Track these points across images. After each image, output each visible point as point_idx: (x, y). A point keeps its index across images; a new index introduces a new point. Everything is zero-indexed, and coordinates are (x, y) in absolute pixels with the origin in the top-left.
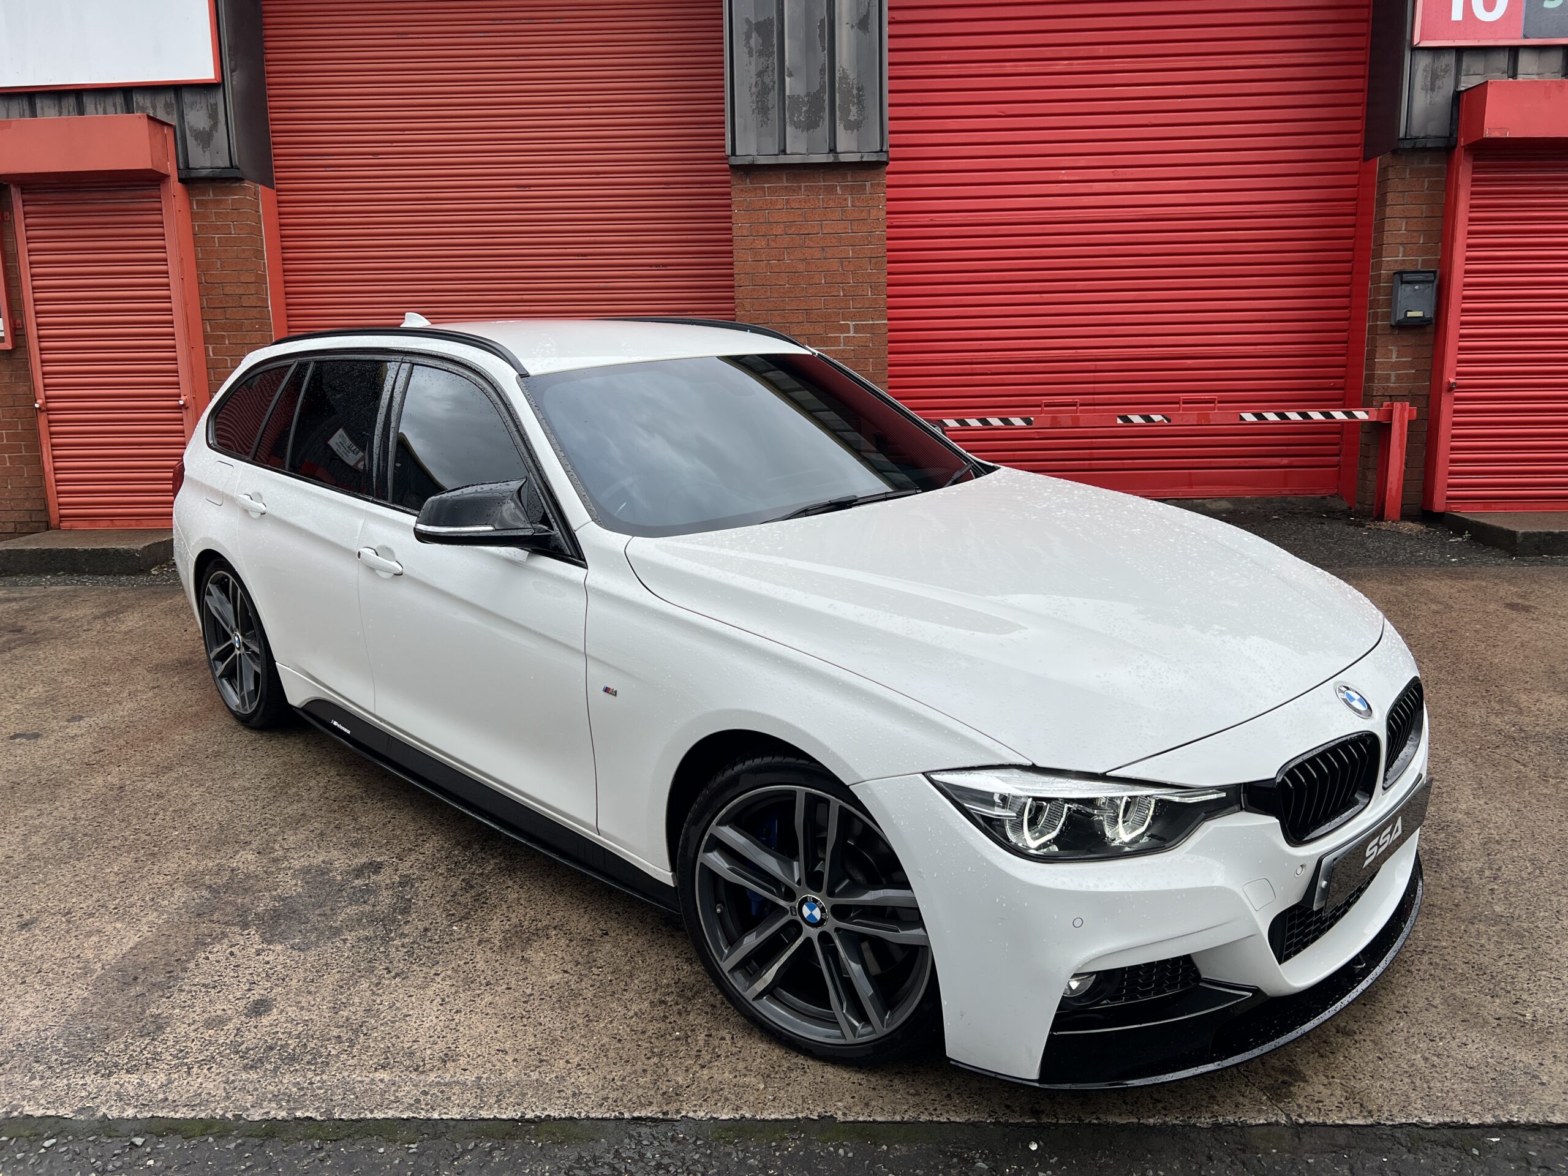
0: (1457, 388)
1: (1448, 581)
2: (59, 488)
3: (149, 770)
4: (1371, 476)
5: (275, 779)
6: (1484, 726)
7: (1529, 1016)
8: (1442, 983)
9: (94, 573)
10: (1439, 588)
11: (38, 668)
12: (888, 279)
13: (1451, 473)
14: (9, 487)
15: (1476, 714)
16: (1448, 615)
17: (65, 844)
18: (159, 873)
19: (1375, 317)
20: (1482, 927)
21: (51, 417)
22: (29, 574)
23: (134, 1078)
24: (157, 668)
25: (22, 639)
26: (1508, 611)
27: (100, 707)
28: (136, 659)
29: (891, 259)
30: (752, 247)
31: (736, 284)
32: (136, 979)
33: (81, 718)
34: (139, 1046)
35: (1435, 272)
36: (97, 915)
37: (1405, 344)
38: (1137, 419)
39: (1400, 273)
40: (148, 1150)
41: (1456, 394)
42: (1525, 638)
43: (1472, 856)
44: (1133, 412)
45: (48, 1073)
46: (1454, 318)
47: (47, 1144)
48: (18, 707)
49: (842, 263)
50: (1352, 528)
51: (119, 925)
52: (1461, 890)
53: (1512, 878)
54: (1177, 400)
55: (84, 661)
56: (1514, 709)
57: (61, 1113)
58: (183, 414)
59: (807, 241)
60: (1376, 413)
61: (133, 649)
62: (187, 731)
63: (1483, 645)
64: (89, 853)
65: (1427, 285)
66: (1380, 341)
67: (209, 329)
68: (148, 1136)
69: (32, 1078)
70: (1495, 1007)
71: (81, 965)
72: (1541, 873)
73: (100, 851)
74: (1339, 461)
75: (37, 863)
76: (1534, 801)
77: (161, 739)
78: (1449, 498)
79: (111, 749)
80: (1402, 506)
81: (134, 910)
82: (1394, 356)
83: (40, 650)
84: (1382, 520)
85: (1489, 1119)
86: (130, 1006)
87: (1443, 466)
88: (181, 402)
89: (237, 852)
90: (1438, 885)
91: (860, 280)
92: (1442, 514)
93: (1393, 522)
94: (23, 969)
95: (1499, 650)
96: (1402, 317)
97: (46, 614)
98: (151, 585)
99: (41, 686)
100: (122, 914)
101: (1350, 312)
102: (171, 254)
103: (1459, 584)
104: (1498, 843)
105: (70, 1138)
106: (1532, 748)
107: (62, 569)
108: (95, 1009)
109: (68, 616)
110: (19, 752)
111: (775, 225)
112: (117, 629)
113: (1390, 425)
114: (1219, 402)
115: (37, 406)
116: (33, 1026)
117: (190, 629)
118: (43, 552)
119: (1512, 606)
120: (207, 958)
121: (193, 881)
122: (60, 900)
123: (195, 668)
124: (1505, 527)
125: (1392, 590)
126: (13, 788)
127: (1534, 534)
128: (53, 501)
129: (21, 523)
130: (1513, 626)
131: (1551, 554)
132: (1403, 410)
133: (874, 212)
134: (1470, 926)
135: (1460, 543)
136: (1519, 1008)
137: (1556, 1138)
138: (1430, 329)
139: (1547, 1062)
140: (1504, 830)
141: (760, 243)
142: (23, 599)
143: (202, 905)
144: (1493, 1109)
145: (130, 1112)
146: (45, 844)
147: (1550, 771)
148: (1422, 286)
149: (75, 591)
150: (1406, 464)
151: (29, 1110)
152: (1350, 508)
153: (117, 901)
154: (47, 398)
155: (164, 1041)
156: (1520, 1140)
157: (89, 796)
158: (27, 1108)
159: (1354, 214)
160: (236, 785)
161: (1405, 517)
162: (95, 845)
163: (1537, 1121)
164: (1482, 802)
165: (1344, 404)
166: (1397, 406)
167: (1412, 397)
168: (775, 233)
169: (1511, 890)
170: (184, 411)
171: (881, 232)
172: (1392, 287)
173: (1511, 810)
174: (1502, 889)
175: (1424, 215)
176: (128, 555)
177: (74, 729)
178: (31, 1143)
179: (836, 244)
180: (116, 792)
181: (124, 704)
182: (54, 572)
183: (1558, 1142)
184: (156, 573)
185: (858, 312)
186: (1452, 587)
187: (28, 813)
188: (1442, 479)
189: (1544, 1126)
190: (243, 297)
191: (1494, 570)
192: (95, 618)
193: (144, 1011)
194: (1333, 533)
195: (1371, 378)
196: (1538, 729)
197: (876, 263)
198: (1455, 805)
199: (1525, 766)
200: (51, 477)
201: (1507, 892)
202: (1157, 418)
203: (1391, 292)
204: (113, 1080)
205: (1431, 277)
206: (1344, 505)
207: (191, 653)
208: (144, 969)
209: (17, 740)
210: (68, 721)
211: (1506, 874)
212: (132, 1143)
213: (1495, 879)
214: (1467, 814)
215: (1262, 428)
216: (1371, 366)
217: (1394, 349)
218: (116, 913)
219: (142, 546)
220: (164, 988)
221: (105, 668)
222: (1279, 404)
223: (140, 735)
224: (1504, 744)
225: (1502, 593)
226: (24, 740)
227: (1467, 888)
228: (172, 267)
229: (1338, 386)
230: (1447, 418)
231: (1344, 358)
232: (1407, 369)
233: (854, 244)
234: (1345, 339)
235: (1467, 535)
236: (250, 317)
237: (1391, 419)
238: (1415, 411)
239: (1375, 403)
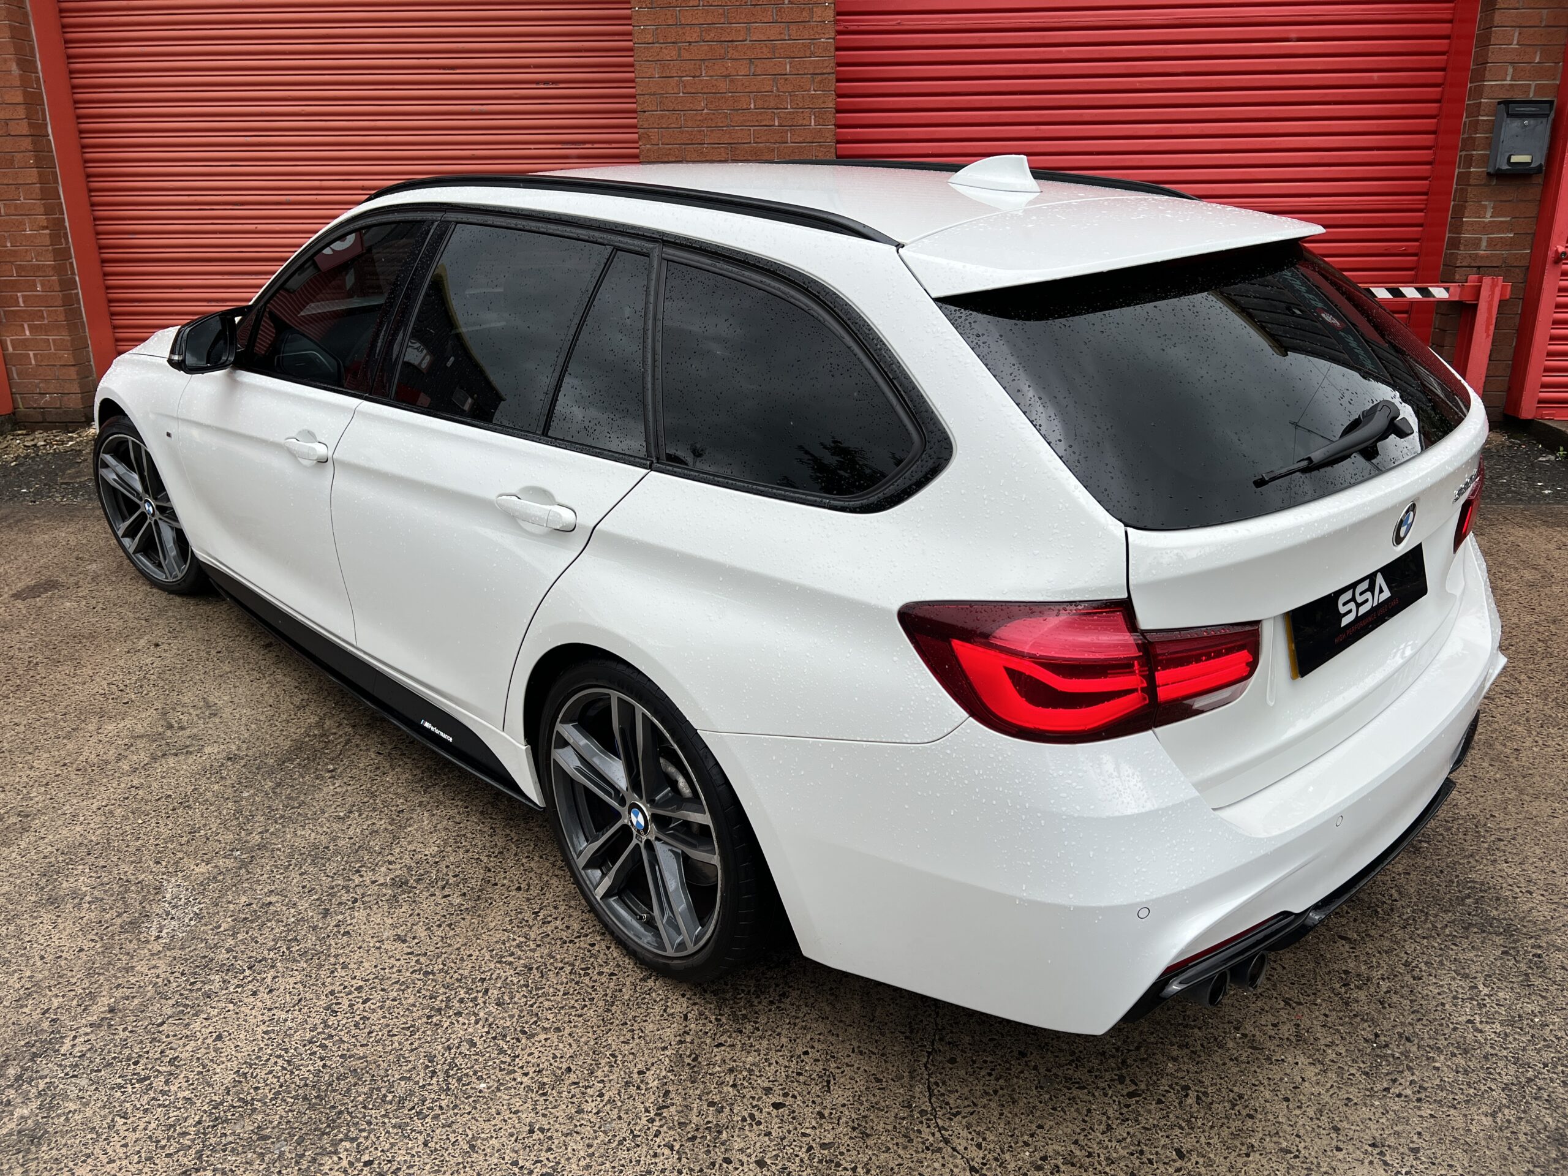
0: (1565, 259)
1: (1543, 529)
10: (1532, 541)
12: (838, 104)
13: (1548, 370)
19: (1469, 161)
29: (841, 76)
31: (639, 108)
35: (1551, 102)
37: (1504, 198)
39: (1507, 103)
41: (1564, 267)
49: (776, 81)
59: (731, 52)
60: (1459, 290)
65: (1540, 120)
66: (1472, 192)
78: (1540, 402)
82: (1488, 215)
87: (1537, 360)
91: (801, 105)
92: (1529, 422)
96: (1504, 162)
101: (1435, 154)
103: (1557, 535)
111: (688, 28)
113: (1476, 306)
132: (1493, 286)
133: (818, 11)
135: (1553, 464)
138: (1539, 180)
141: (669, 53)
148: (1532, 122)
159: (1450, 21)
165: (1416, 275)
166: (1487, 281)
167: (1503, 269)
168: (688, 39)
171: (827, 39)
172: (1494, 121)
175: (1543, 24)
179: (769, 55)
185: (798, 148)
186: (1548, 539)
188: (1535, 375)
190: (11, 123)
195: (1455, 243)
197: (821, 82)
203: (1494, 128)
205: (1548, 108)
216: (1458, 227)
217: (1489, 204)
229: (1410, 251)
230: (1549, 297)
231: (1422, 214)
232: (1503, 232)
233: (792, 55)
234: (1425, 190)
235: (1562, 452)
236: (23, 149)
237: (1478, 299)
238: (1509, 288)
239: (1457, 277)
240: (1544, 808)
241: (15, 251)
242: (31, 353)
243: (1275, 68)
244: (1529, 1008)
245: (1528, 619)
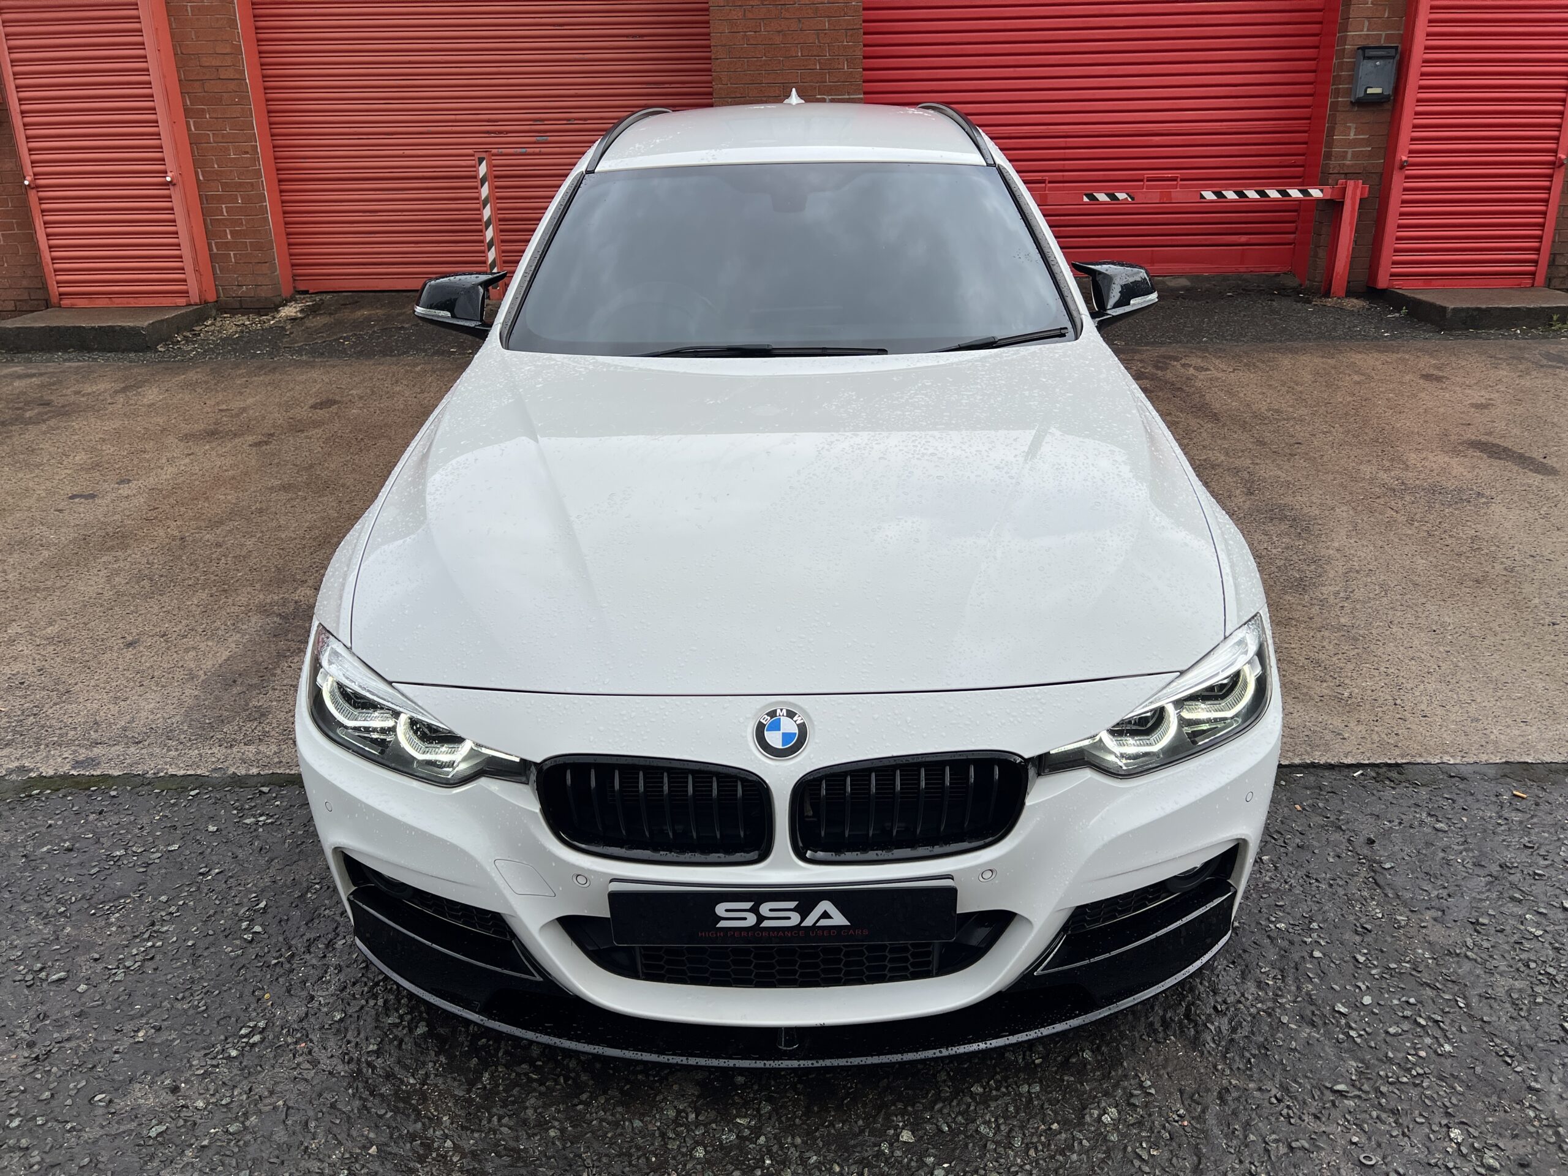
0: (1408, 166)
1: (1375, 355)
2: (56, 266)
3: (203, 524)
4: (1322, 253)
5: (317, 531)
6: (1372, 481)
7: (1346, 694)
8: (1284, 673)
9: (104, 349)
10: (1365, 361)
11: (76, 437)
12: (864, 51)
13: (1397, 250)
14: (6, 265)
15: (1367, 470)
16: (1367, 386)
17: (146, 583)
18: (233, 605)
19: (1337, 93)
20: (1327, 634)
21: (41, 194)
22: (40, 351)
23: (252, 748)
24: (186, 437)
25: (52, 412)
26: (1421, 381)
27: (144, 472)
28: (164, 429)
30: (729, 17)
31: (713, 57)
32: (235, 681)
33: (129, 481)
34: (250, 727)
35: (1396, 48)
36: (189, 636)
37: (1364, 121)
38: (1102, 197)
39: (1363, 49)
40: (274, 795)
41: (1408, 172)
42: (1430, 404)
43: (1333, 582)
44: (1099, 190)
45: (180, 747)
46: (1411, 94)
47: (192, 793)
48: (69, 472)
49: (818, 35)
50: (1299, 304)
51: (210, 643)
52: (1317, 608)
53: (1361, 598)
54: (1141, 178)
55: (117, 432)
56: (1402, 466)
57: (199, 772)
58: (172, 191)
60: (1330, 191)
61: (160, 420)
62: (228, 491)
63: (1391, 411)
64: (169, 590)
65: (1388, 61)
66: (1340, 117)
67: (188, 103)
68: (272, 787)
69: (169, 750)
70: (1324, 689)
71: (186, 673)
72: (1386, 594)
73: (178, 588)
74: (1295, 239)
75: (125, 598)
76: (1397, 540)
77: (207, 498)
78: (1392, 275)
79: (164, 507)
80: (1349, 282)
81: (220, 633)
82: (1352, 134)
83: (73, 421)
84: (1329, 297)
85: (1297, 761)
86: (235, 700)
87: (1389, 243)
88: (168, 179)
89: (296, 589)
90: (1299, 604)
91: (836, 53)
92: (1384, 291)
93: (1339, 298)
94: (139, 675)
95: (1403, 416)
96: (1362, 95)
97: (67, 388)
98: (160, 362)
99: (83, 453)
100: (210, 634)
101: (1316, 87)
102: (146, 24)
103: (1383, 357)
104: (1358, 572)
105: (210, 789)
106: (1407, 498)
107: (72, 346)
108: (206, 703)
109: (90, 390)
110: (82, 510)
112: (139, 403)
113: (1343, 203)
114: (1182, 180)
115: (26, 183)
116: (159, 715)
117: (208, 402)
118: (52, 329)
119: (1427, 377)
120: (290, 667)
121: (264, 610)
122: (154, 626)
123: (222, 437)
124: (1438, 303)
125: (1323, 363)
126: (85, 539)
127: (1462, 310)
128: (52, 281)
129: (20, 301)
130: (1422, 395)
131: (1476, 328)
132: (1356, 187)
134: (1318, 633)
135: (1397, 318)
136: (1339, 690)
137: (1345, 773)
138: (1388, 106)
139: (1352, 725)
140: (1365, 562)
141: (736, 14)
142: (41, 375)
143: (276, 628)
144: (1301, 755)
145: (254, 771)
146: (127, 583)
147: (1417, 517)
148: (1382, 63)
149: (89, 367)
150: (1355, 242)
151: (172, 771)
152: (1301, 285)
153: (204, 626)
154: (35, 175)
155: (270, 724)
156: (1317, 775)
157: (156, 546)
158: (170, 770)
160: (283, 536)
161: (1350, 293)
162: (172, 584)
163: (1333, 762)
164: (1352, 541)
165: (1303, 181)
166: (1351, 183)
167: (1365, 175)
169: (1358, 607)
170: (171, 187)
172: (1354, 62)
173: (1375, 547)
174: (1352, 606)
176: (134, 332)
177: (125, 490)
178: (179, 794)
179: (812, 15)
180: (178, 542)
181: (165, 468)
182: (65, 349)
183: (1346, 776)
184: (163, 350)
185: (834, 86)
186: (1377, 360)
187: (104, 559)
188: (1387, 255)
189: (1338, 766)
190: (220, 69)
191: (1420, 344)
192: (116, 392)
193: (247, 705)
194: (1281, 309)
195: (1328, 156)
196: (1417, 482)
197: (852, 36)
198: (1329, 543)
199: (1397, 512)
200: (47, 255)
201: (1354, 609)
202: (1121, 196)
203: (1354, 67)
204: (235, 750)
205: (1392, 52)
206: (1292, 282)
207: (215, 424)
208: (240, 675)
209: (77, 500)
210: (117, 483)
211: (1358, 595)
212: (260, 791)
213: (1347, 599)
214: (1338, 550)
215: (1221, 206)
216: (1330, 144)
217: (1353, 126)
218: (205, 635)
219: (146, 324)
220: (261, 687)
221: (138, 438)
222: (1239, 182)
223: (186, 495)
224: (1385, 495)
225: (1421, 365)
226: (83, 500)
227: (1323, 605)
228: (147, 38)
229: (1298, 163)
230: (1396, 195)
231: (1306, 134)
232: (1364, 147)
233: (830, 15)
234: (1309, 116)
235: (1404, 310)
236: (229, 90)
237: (1344, 197)
238: (1367, 189)
239: (1330, 181)
240: (1330, 477)
241: (221, 171)
242: (232, 253)
243: (1194, 22)
244: (1297, 544)
245: (1349, 399)
